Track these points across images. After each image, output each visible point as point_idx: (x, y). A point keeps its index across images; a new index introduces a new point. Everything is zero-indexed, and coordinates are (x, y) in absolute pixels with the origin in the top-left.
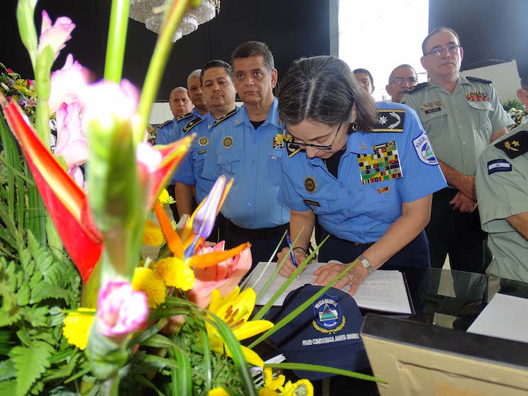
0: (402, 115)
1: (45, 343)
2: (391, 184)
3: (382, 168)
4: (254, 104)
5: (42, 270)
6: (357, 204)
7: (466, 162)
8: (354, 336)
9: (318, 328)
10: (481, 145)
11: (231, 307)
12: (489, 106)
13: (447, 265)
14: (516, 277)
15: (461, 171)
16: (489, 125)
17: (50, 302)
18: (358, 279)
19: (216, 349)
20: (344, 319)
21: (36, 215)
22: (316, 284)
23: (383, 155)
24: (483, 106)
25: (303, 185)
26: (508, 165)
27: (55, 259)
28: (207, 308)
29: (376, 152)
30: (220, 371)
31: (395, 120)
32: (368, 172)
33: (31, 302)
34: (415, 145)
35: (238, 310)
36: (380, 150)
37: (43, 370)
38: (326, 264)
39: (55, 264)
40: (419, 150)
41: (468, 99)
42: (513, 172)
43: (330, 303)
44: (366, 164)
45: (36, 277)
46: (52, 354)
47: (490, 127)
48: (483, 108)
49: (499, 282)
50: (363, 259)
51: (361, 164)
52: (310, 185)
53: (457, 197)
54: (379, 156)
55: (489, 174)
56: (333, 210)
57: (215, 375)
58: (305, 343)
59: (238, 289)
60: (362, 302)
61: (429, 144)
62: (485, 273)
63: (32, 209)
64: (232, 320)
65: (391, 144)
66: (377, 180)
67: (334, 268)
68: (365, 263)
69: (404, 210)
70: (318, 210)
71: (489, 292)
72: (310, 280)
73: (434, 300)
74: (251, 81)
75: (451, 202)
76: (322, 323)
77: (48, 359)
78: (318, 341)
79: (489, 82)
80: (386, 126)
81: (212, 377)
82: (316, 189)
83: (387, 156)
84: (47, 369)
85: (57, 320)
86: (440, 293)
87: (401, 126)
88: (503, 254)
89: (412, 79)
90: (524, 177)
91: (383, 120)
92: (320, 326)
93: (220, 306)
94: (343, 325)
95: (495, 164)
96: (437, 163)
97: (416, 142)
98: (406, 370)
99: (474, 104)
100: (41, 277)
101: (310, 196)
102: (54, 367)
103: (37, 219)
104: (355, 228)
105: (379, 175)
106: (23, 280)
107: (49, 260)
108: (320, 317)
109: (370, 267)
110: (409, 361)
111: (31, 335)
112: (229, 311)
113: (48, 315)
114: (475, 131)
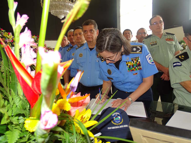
0: (141, 47)
1: (17, 130)
2: (138, 72)
3: (135, 66)
4: (90, 42)
5: (16, 103)
6: (126, 79)
7: (166, 62)
8: (126, 126)
9: (113, 123)
10: (171, 57)
11: (83, 116)
12: (174, 43)
13: (159, 100)
14: (184, 104)
15: (164, 66)
16: (174, 49)
17: (19, 115)
18: (128, 105)
19: (77, 131)
20: (122, 119)
21: (14, 84)
22: (113, 107)
23: (135, 62)
24: (172, 43)
25: (107, 72)
26: (180, 64)
27: (21, 99)
28: (74, 116)
29: (132, 60)
30: (79, 139)
31: (139, 49)
32: (130, 68)
33: (13, 115)
34: (146, 58)
35: (85, 117)
36: (134, 60)
37: (17, 139)
38: (116, 99)
39: (21, 101)
40: (148, 59)
41: (166, 40)
42: (182, 67)
43: (118, 114)
44: (129, 65)
45: (14, 106)
46: (20, 133)
47: (174, 51)
48: (171, 44)
49: (178, 106)
50: (129, 97)
51: (127, 65)
52: (109, 72)
53: (163, 75)
54: (134, 62)
55: (174, 67)
56: (117, 81)
57: (77, 140)
58: (109, 128)
59: (85, 109)
60: (129, 113)
61: (151, 57)
62: (173, 103)
63: (12, 81)
64: (83, 121)
65: (137, 58)
66: (133, 70)
67: (119, 101)
68: (130, 99)
69: (143, 80)
70: (113, 81)
71: (175, 110)
72: (110, 106)
73: (155, 112)
74: (89, 34)
75: (161, 77)
76: (115, 121)
77: (19, 135)
78: (113, 128)
79: (174, 34)
80: (136, 51)
81: (76, 141)
82: (112, 73)
83: (136, 62)
84: (19, 139)
85: (21, 121)
86: (157, 110)
87: (141, 51)
88: (179, 96)
89: (145, 33)
90: (186, 68)
91: (135, 49)
92: (114, 122)
93: (79, 115)
94: (122, 122)
95: (176, 64)
96: (154, 64)
97: (147, 57)
98: (145, 139)
99: (168, 42)
100: (16, 106)
101: (109, 76)
102: (21, 138)
103: (14, 85)
104: (126, 87)
105: (134, 69)
106: (10, 107)
107: (18, 100)
108: (114, 119)
109: (132, 101)
110: (146, 136)
111: (13, 127)
112: (82, 117)
113: (18, 119)
114: (169, 52)
